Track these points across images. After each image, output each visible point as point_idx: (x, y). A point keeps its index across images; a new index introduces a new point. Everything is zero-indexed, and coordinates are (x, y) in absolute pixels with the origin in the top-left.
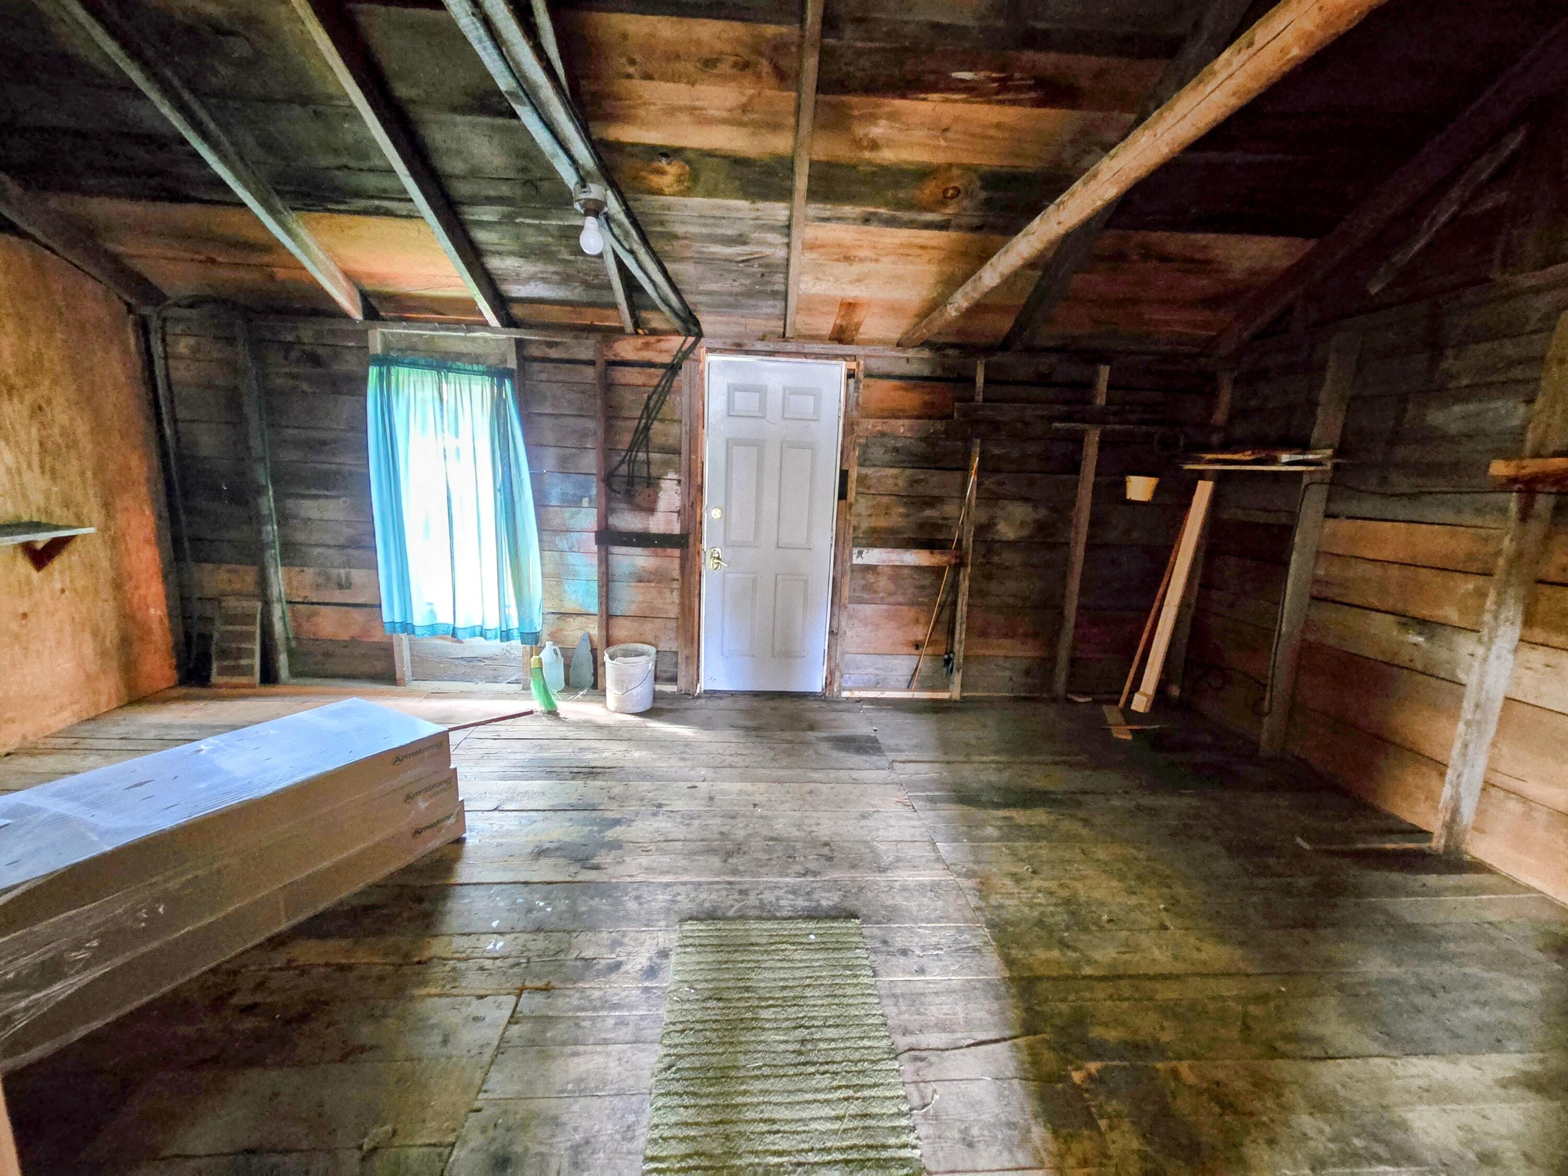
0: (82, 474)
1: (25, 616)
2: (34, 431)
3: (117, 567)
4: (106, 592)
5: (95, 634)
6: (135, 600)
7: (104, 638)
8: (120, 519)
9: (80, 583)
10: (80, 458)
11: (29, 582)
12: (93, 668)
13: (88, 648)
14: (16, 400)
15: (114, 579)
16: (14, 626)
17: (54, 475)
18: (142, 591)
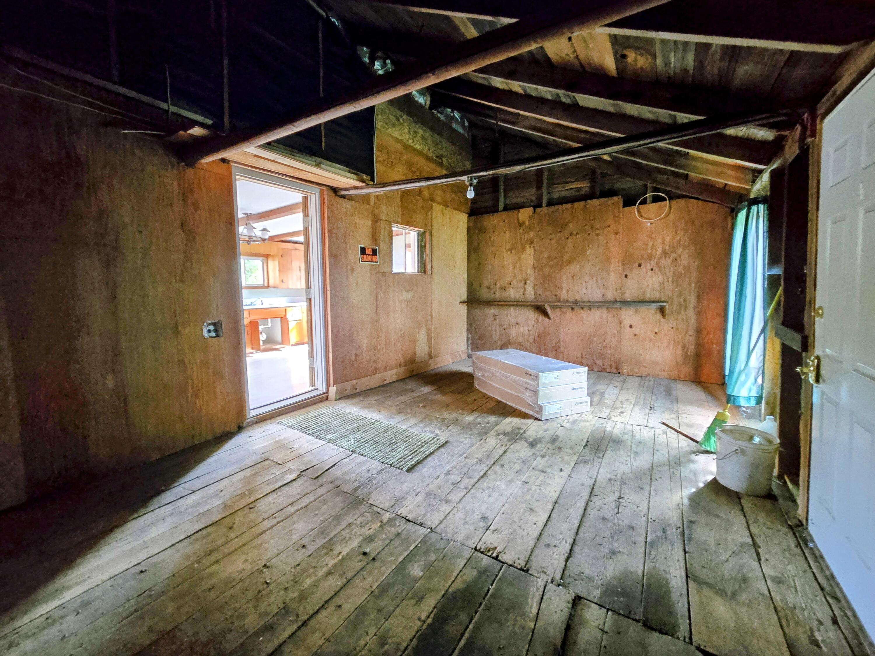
0: (690, 285)
1: (656, 333)
2: (672, 268)
3: (699, 322)
4: (691, 332)
5: (683, 347)
6: (706, 340)
7: (687, 350)
8: (705, 303)
9: (680, 327)
10: (690, 278)
11: (660, 320)
12: (680, 360)
13: (679, 351)
14: (667, 258)
15: (697, 328)
16: (652, 336)
17: (677, 285)
18: (711, 336)
